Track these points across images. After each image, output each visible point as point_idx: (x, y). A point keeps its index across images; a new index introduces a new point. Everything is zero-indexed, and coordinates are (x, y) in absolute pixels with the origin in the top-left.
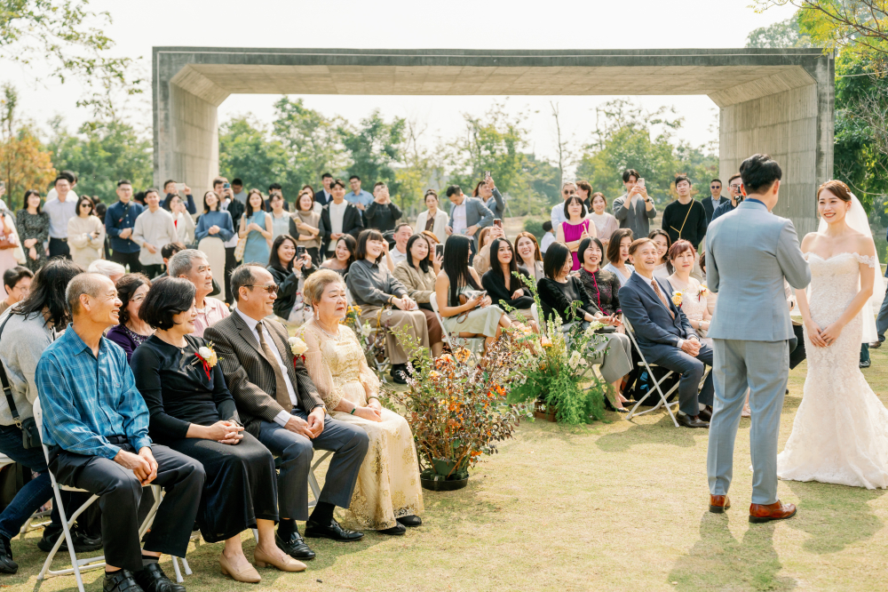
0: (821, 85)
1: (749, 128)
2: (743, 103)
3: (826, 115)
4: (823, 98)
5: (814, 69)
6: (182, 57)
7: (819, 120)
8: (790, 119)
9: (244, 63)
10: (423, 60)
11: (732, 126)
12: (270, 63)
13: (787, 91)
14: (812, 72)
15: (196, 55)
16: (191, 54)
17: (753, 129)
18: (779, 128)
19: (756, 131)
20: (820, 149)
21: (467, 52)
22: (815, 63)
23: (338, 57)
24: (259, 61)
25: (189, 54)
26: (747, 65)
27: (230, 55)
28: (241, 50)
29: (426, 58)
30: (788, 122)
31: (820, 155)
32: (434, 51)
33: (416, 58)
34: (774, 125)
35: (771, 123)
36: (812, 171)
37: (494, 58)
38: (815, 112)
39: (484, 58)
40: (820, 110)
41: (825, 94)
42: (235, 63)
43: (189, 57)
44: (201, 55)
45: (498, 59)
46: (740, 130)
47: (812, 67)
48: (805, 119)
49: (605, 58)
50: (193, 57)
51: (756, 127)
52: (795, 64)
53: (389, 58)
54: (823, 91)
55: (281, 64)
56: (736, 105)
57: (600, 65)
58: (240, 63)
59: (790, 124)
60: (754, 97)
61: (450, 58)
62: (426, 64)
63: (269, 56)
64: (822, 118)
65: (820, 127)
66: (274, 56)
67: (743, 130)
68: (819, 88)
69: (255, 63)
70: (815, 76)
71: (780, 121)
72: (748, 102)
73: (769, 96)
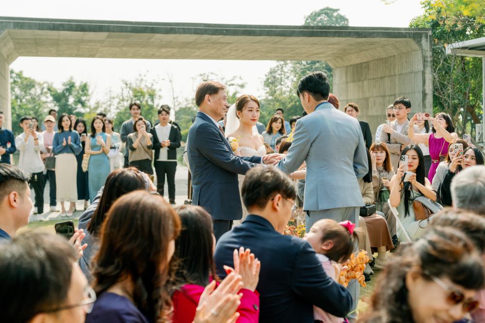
0: (425, 51)
1: (359, 80)
2: (353, 65)
3: (428, 70)
4: (426, 59)
5: (421, 41)
6: (4, 24)
7: (424, 73)
8: (397, 73)
9: (50, 30)
10: (176, 30)
11: (344, 79)
12: (69, 30)
13: (394, 56)
14: (419, 43)
15: (14, 22)
16: (11, 22)
17: (362, 81)
18: (387, 80)
19: (365, 83)
20: (425, 91)
21: (206, 25)
22: (421, 37)
23: (117, 26)
24: (61, 28)
25: (9, 22)
26: (381, 37)
27: (39, 23)
28: (48, 20)
29: (178, 28)
30: (395, 75)
31: (425, 95)
32: (184, 24)
33: (172, 28)
34: (382, 78)
35: (379, 76)
36: (419, 105)
37: (224, 30)
38: (421, 68)
39: (217, 30)
40: (424, 67)
41: (427, 57)
42: (43, 29)
43: (9, 24)
44: (18, 23)
45: (227, 30)
46: (351, 82)
47: (419, 39)
48: (412, 72)
49: (295, 31)
50: (12, 24)
51: (366, 79)
52: (410, 38)
53: (153, 28)
54: (426, 55)
55: (77, 30)
56: (347, 67)
57: (292, 36)
58: (47, 29)
59: (397, 77)
60: (365, 61)
61: (194, 29)
62: (178, 33)
63: (68, 25)
64: (426, 71)
65: (424, 77)
66: (72, 24)
67: (354, 81)
68: (424, 53)
69: (58, 29)
70: (420, 45)
71: (387, 74)
72: (358, 64)
73: (377, 60)
